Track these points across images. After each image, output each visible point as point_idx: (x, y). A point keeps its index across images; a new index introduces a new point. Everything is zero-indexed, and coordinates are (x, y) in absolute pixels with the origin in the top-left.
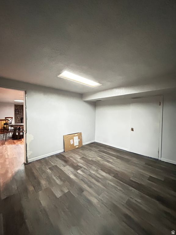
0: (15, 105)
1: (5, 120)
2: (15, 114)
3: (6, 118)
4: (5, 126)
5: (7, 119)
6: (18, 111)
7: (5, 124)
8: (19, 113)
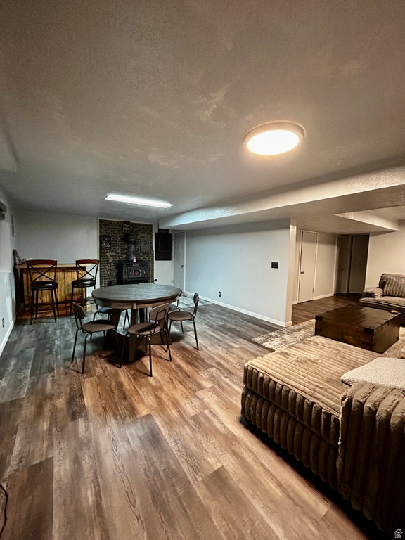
0: (101, 221)
1: (76, 269)
2: (101, 248)
3: (78, 262)
4: (76, 290)
5: (82, 266)
6: (110, 241)
7: (74, 284)
8: (110, 247)
